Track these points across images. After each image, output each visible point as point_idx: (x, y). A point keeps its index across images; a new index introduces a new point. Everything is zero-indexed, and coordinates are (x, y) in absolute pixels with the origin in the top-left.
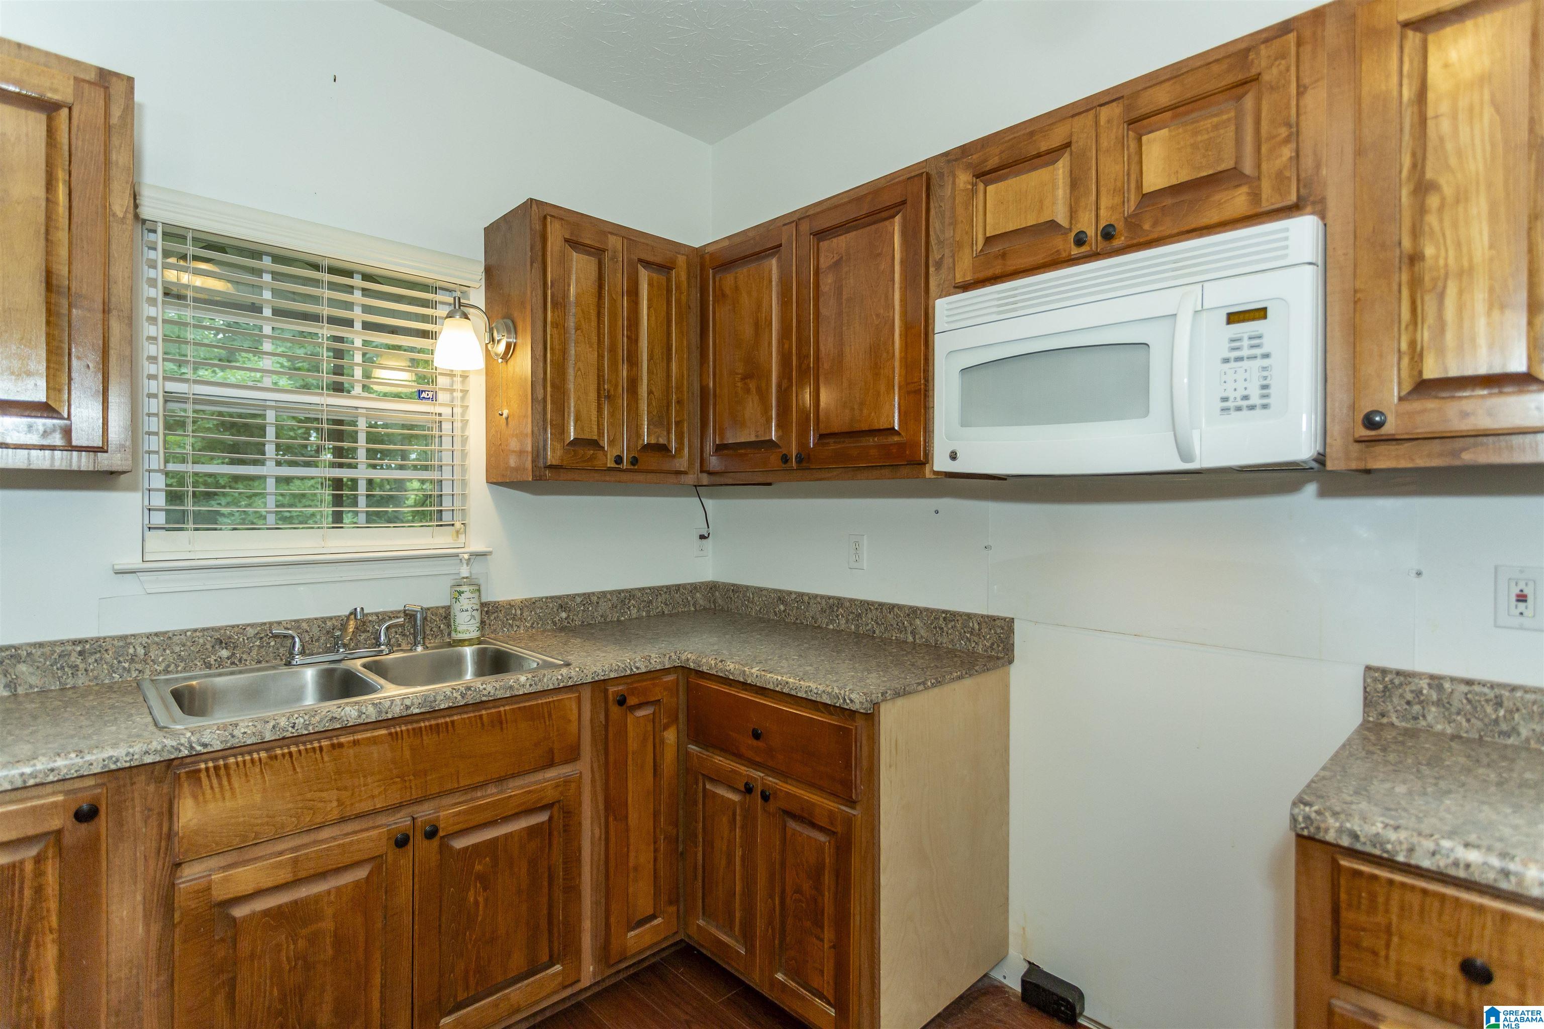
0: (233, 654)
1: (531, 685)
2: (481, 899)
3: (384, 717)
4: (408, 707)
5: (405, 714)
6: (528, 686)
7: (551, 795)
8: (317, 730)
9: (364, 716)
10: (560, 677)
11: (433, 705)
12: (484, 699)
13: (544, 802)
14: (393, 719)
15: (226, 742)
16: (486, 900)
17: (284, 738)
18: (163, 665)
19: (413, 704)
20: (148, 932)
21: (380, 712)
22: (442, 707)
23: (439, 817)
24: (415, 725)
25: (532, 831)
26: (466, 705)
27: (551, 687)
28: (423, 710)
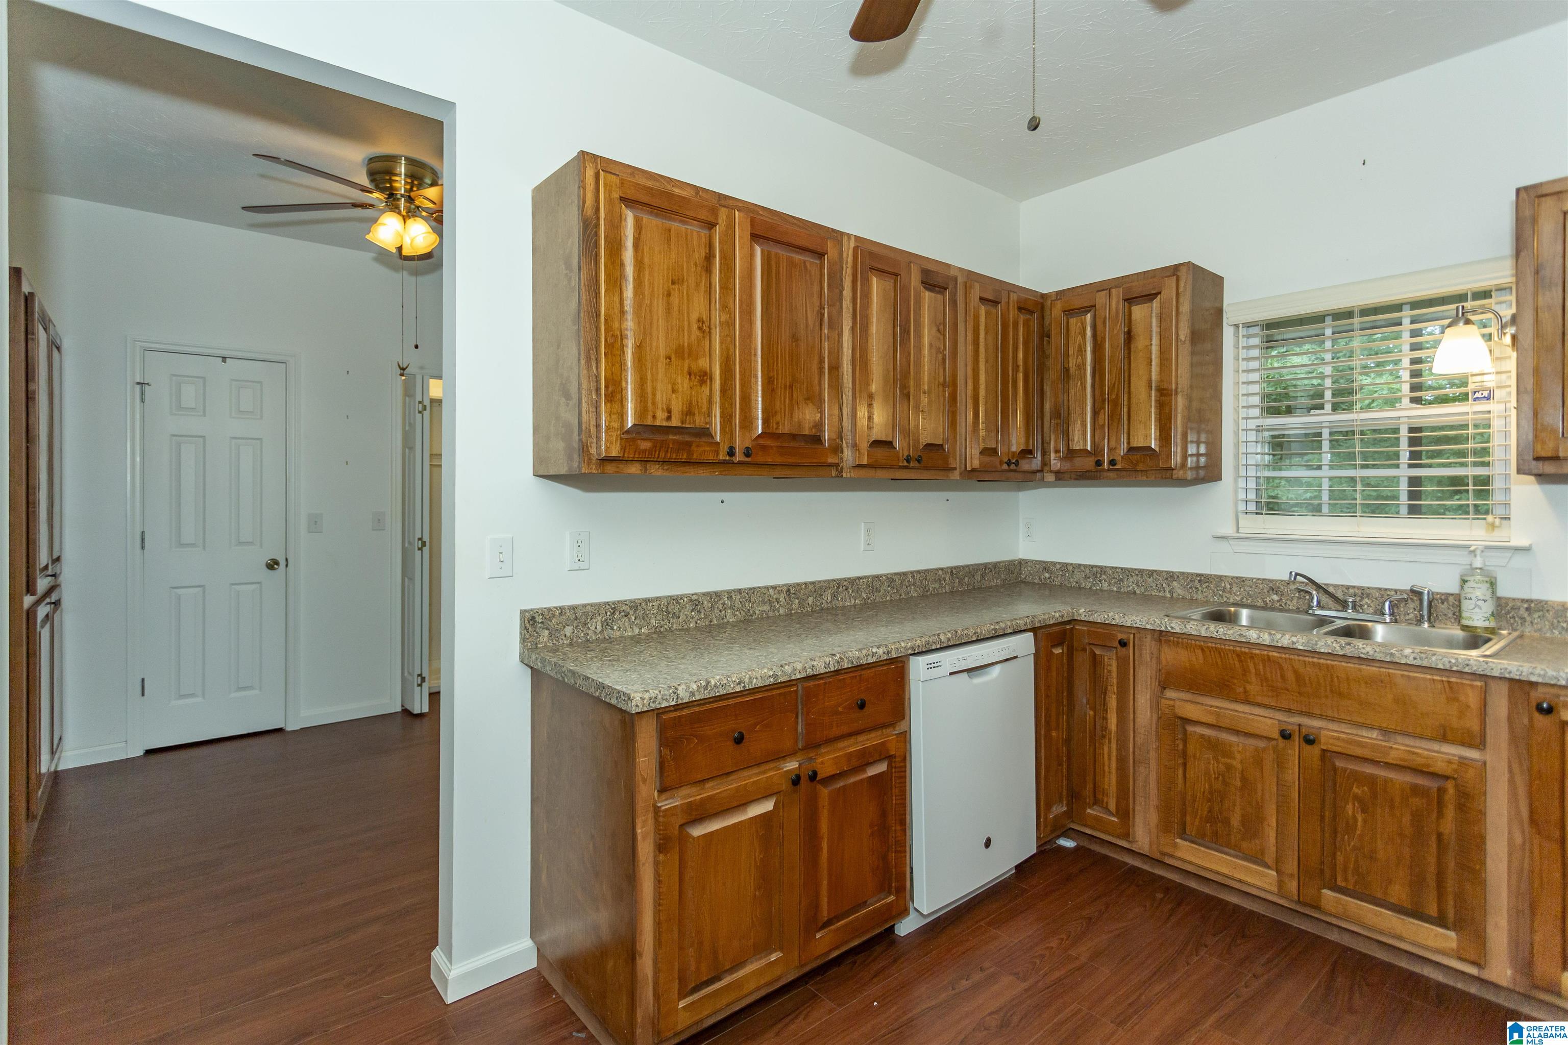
0: (1281, 599)
1: (1415, 659)
2: (1360, 818)
3: (1275, 644)
4: (1294, 643)
5: (1291, 647)
6: (1411, 658)
7: (1440, 767)
8: (1230, 638)
9: (1261, 639)
10: (1453, 661)
11: (1315, 647)
12: (1362, 656)
13: (1431, 770)
14: (1282, 647)
15: (1182, 629)
16: (1365, 821)
17: (1211, 637)
18: (1240, 597)
19: (1298, 642)
20: (1152, 716)
21: (1273, 640)
22: (1322, 651)
23: (1320, 733)
24: (1301, 658)
25: (1416, 790)
26: (1344, 656)
27: (1440, 666)
28: (1306, 648)
